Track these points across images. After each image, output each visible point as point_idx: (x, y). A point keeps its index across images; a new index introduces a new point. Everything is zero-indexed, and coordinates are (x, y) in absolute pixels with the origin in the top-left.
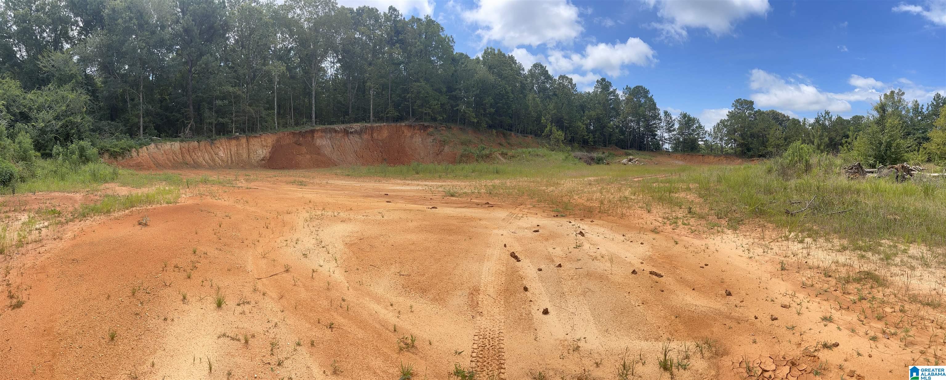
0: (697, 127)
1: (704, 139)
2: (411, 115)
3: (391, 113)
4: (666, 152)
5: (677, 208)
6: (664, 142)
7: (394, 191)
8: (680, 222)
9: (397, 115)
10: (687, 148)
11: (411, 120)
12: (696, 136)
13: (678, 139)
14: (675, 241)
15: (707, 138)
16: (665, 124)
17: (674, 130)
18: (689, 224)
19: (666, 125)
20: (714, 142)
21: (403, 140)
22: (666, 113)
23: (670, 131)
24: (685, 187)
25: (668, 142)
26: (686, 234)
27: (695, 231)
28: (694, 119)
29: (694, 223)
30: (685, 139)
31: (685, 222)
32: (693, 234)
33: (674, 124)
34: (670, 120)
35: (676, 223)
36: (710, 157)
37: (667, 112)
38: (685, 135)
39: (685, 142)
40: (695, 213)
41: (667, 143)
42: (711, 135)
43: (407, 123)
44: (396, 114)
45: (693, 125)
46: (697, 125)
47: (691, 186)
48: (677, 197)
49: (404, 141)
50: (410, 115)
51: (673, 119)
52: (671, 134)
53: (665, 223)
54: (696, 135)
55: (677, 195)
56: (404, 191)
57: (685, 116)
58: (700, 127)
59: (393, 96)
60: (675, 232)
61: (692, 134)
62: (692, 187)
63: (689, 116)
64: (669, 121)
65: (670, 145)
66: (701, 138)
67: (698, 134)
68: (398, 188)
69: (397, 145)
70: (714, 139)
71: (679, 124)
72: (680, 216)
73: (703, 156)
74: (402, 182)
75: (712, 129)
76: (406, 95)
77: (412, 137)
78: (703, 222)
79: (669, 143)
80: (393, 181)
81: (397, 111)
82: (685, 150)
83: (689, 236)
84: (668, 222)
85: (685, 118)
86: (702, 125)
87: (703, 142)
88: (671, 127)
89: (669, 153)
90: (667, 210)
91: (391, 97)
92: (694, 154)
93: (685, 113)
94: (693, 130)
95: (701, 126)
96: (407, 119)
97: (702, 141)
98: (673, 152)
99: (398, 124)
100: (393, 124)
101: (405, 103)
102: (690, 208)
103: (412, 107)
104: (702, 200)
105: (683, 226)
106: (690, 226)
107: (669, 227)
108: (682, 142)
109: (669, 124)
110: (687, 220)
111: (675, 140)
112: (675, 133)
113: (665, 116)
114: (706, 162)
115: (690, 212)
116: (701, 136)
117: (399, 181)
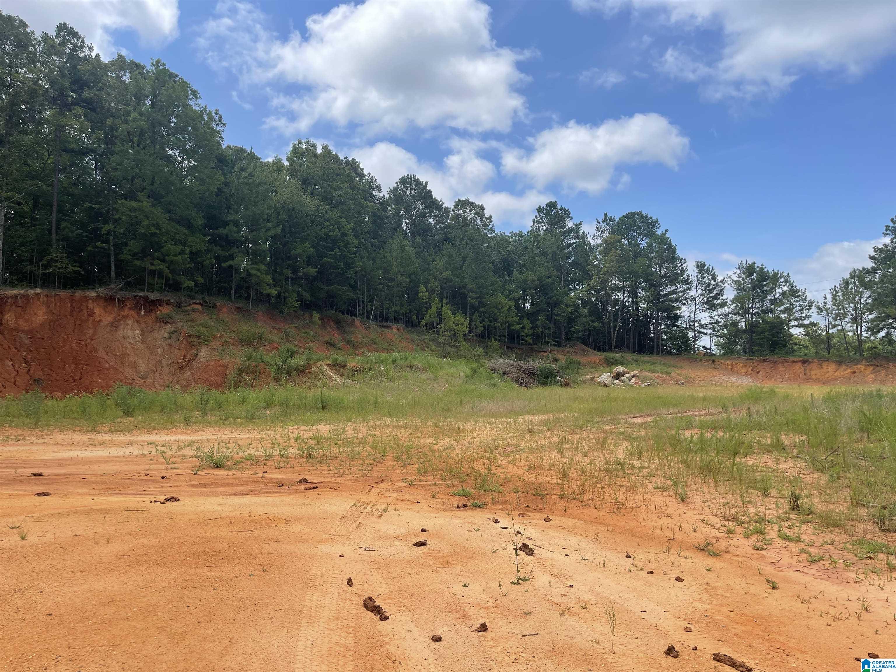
0: (783, 294)
1: (806, 322)
2: (113, 273)
3: (58, 264)
4: (705, 355)
5: (755, 495)
6: (699, 332)
7: (60, 463)
8: (772, 533)
9: (75, 272)
10: (761, 345)
11: (112, 286)
12: (783, 316)
13: (735, 324)
14: (769, 582)
15: (814, 317)
16: (700, 292)
17: (723, 304)
18: (798, 539)
19: (702, 295)
20: (834, 326)
21: (91, 331)
22: (701, 267)
23: (713, 307)
24: (769, 441)
25: (709, 331)
26: (794, 563)
27: (821, 558)
28: (776, 274)
29: (813, 538)
30: (752, 325)
31: (787, 532)
32: (815, 566)
33: (722, 290)
34: (713, 282)
35: (761, 533)
36: (825, 365)
37: (704, 265)
38: (753, 314)
39: (753, 332)
40: (810, 512)
41: (706, 334)
42: (827, 310)
43: (102, 291)
44: (71, 268)
45: (773, 289)
46: (785, 288)
47: (786, 440)
48: (752, 466)
49: (95, 334)
50: (109, 273)
51: (720, 278)
52: (715, 313)
53: (730, 531)
54: (783, 312)
55: (750, 461)
56: (90, 462)
57: (750, 270)
58: (793, 292)
59: (63, 224)
60: (763, 557)
61: (771, 311)
62: (786, 443)
63: (762, 269)
64: (709, 284)
65: (715, 339)
66: (796, 319)
67: (788, 310)
68: (74, 454)
69: (74, 345)
70: (835, 319)
71: (737, 289)
72: (770, 515)
73: (804, 362)
74: (85, 438)
75: (829, 297)
76: (100, 225)
77: (115, 325)
78: (839, 537)
79: (711, 336)
80: (59, 437)
81: (75, 261)
82: (755, 349)
83: (806, 570)
84: (739, 530)
85: (751, 274)
86: (800, 286)
87: (802, 330)
88: (716, 297)
89: (713, 358)
90: (730, 496)
91: (58, 228)
92: (780, 360)
93: (750, 262)
94: (773, 302)
95: (797, 291)
96: (101, 282)
97: (800, 326)
98: (721, 356)
99: (79, 294)
100: (63, 293)
101: (99, 244)
102: (796, 498)
103: (116, 255)
104: (824, 478)
105: (784, 543)
106: (801, 546)
107: (746, 542)
108: (744, 331)
109: (711, 291)
110: (789, 527)
111: (726, 326)
112: (725, 310)
113: (699, 272)
114: (814, 377)
115: (796, 508)
116: (797, 315)
117: (77, 437)
